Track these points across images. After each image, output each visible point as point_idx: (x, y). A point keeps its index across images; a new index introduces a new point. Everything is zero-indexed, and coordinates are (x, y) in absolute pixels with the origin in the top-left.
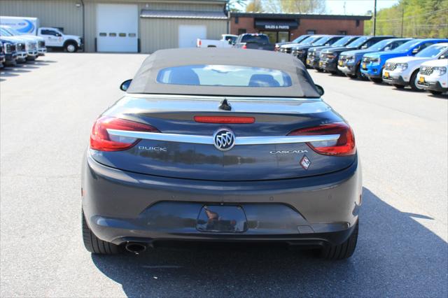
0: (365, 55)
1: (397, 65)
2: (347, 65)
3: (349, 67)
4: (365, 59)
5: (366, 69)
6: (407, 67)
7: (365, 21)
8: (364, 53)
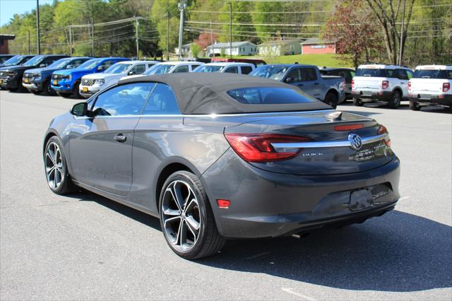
0: (54, 73)
1: (94, 81)
2: (34, 82)
3: (36, 84)
4: (56, 77)
5: (58, 85)
6: (104, 82)
7: (9, 41)
8: (54, 71)
